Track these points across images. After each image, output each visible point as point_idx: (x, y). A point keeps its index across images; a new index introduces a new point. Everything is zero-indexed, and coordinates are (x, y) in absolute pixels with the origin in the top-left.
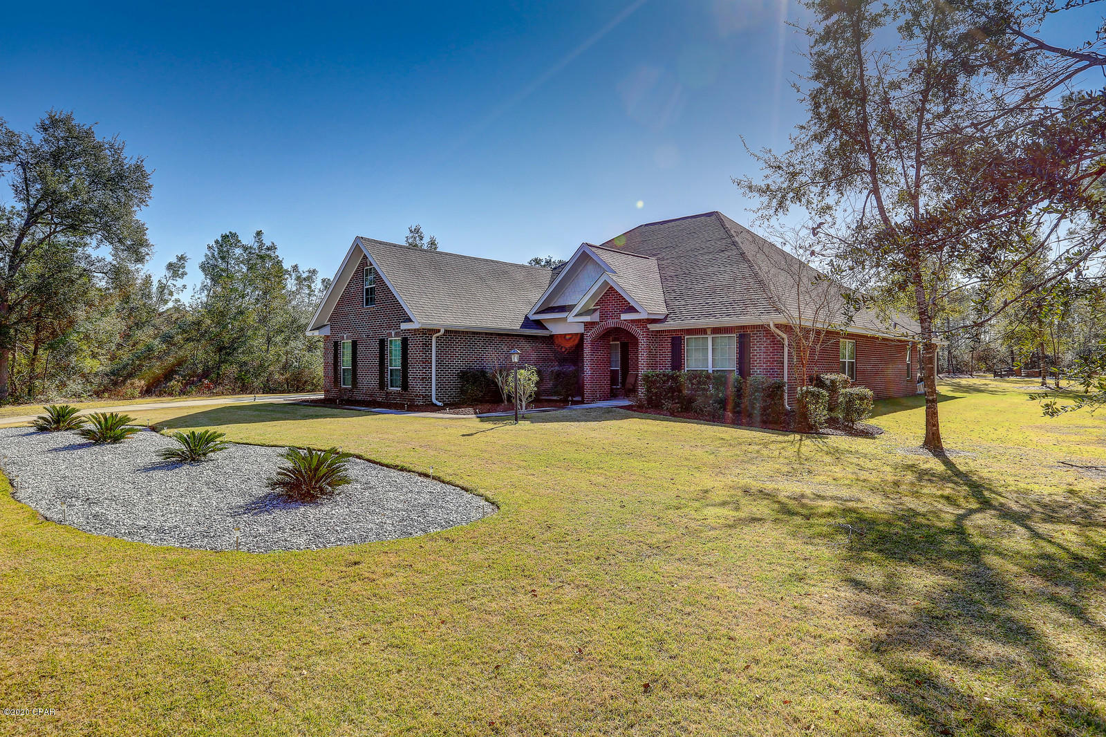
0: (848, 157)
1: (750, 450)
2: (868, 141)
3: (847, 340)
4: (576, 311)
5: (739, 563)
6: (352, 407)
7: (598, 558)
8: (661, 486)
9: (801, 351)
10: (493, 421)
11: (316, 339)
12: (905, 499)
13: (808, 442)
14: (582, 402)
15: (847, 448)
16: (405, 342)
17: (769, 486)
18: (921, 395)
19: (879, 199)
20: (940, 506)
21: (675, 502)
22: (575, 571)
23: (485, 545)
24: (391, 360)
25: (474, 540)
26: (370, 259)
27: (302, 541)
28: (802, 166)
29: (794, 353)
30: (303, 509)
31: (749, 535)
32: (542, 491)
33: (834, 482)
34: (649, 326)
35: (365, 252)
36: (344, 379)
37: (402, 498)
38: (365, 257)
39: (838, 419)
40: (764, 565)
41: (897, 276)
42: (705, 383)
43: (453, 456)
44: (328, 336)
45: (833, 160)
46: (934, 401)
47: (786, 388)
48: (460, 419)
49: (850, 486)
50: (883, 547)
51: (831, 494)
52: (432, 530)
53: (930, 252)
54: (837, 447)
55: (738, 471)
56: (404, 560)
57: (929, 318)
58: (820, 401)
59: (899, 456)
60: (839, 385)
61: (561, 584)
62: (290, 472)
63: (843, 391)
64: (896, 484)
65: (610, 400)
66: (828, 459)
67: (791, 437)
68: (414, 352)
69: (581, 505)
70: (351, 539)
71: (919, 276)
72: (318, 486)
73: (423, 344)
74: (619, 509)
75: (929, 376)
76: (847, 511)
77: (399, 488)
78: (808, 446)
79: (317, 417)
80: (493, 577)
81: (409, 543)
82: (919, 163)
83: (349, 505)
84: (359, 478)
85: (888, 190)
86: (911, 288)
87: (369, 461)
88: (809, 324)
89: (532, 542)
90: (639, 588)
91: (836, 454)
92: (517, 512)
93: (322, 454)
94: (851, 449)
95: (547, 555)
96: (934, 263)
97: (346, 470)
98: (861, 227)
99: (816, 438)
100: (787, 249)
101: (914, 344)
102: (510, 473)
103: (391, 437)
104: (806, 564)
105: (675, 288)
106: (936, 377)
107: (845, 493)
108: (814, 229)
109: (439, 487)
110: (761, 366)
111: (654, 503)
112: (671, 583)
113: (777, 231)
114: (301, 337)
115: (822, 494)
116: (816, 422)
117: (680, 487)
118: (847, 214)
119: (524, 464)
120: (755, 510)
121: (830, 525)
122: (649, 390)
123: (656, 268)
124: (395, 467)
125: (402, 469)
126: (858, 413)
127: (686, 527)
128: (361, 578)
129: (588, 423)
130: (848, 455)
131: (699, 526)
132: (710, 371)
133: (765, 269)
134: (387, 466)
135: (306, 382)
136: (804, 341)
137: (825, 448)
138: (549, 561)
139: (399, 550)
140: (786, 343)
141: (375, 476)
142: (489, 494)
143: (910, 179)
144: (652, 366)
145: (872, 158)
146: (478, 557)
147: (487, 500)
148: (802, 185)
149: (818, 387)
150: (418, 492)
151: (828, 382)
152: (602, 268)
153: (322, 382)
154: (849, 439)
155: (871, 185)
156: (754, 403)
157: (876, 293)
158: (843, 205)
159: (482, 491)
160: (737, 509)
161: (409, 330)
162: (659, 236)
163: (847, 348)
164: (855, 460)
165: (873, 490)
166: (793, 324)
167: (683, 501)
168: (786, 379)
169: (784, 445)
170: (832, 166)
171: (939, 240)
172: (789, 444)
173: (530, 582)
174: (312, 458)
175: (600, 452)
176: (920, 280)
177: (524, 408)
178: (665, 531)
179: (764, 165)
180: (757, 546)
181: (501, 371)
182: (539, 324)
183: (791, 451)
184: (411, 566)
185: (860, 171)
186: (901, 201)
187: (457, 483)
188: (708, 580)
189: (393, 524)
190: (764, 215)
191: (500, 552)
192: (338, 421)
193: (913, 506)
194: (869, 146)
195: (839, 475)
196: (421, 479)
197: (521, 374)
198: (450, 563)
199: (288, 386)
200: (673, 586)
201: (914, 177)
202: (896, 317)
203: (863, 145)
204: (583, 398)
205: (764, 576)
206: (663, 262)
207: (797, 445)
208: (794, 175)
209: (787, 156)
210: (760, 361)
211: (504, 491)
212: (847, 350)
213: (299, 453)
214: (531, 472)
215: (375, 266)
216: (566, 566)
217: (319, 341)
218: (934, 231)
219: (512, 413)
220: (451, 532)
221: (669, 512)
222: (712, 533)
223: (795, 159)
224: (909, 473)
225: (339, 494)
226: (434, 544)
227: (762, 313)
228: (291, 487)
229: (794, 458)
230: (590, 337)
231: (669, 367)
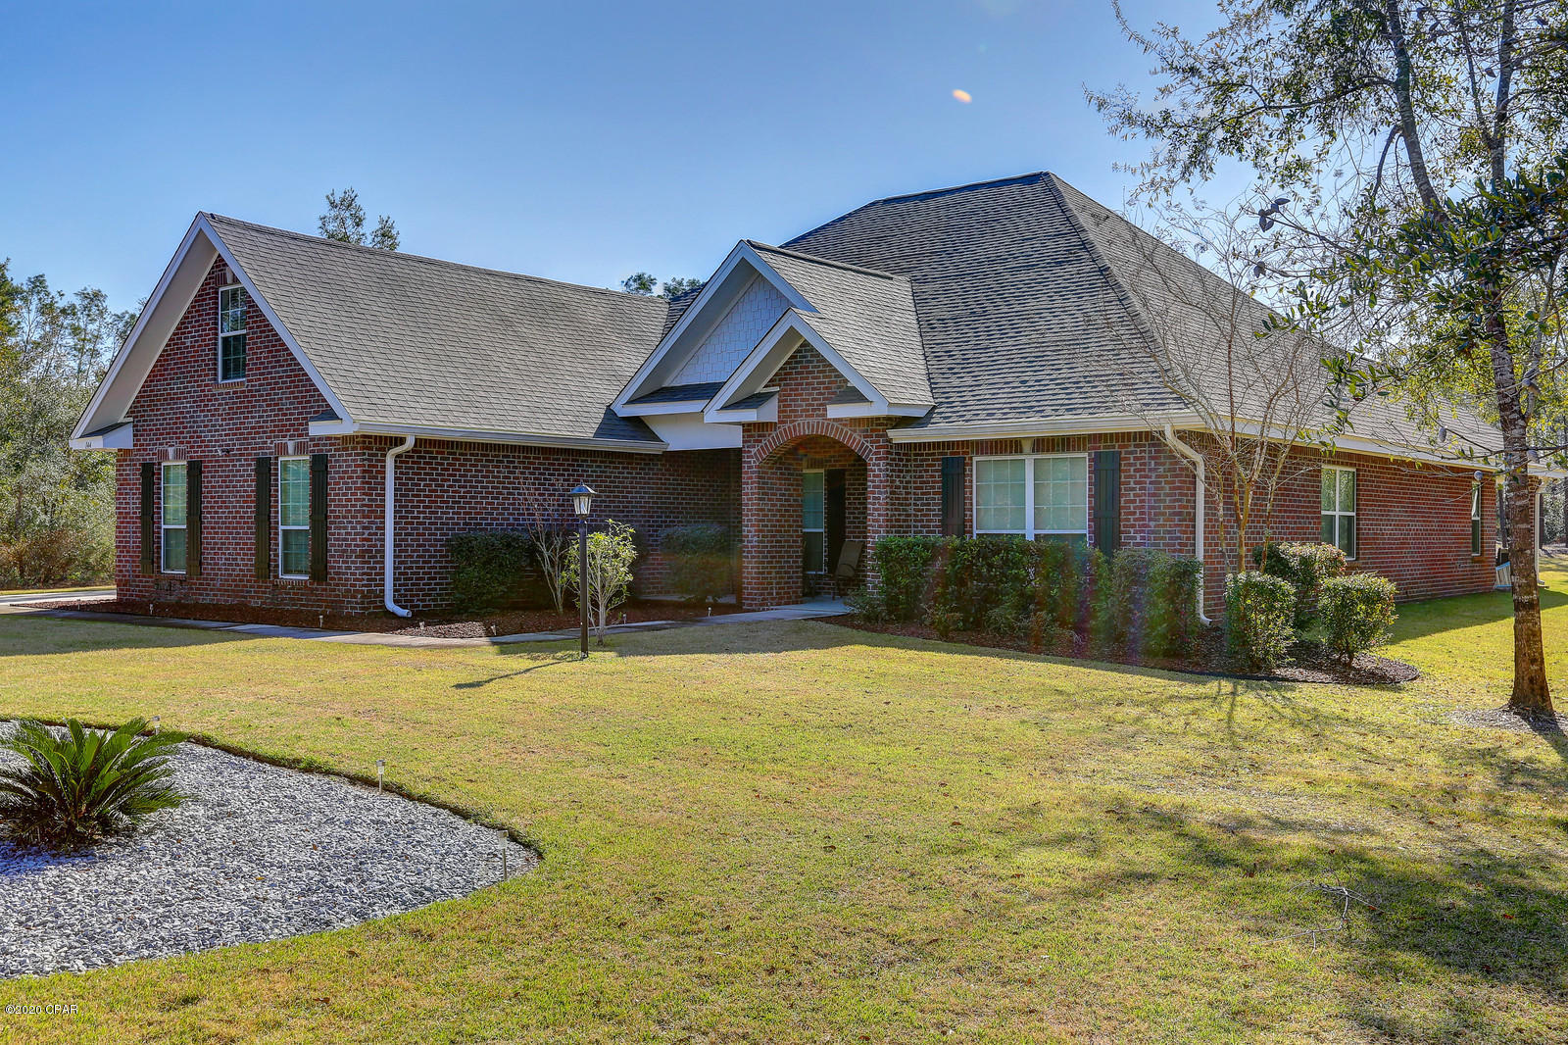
0: (1347, 50)
1: (1119, 717)
2: (1394, 14)
3: (1338, 468)
4: (724, 396)
5: (1094, 978)
6: (188, 622)
7: (771, 971)
8: (917, 801)
9: (1233, 491)
10: (529, 651)
11: (97, 457)
12: (1468, 827)
13: (1249, 698)
14: (737, 608)
15: (1338, 711)
16: (320, 467)
17: (1167, 799)
18: (1503, 591)
19: (1413, 147)
20: (1549, 844)
21: (949, 838)
22: (718, 1001)
23: (506, 944)
24: (284, 508)
25: (482, 933)
26: (233, 267)
27: (48, 952)
28: (1245, 69)
29: (1219, 497)
30: (56, 872)
31: (1120, 911)
32: (644, 815)
33: (1309, 789)
34: (891, 433)
35: (220, 250)
36: (167, 553)
37: (308, 837)
38: (221, 263)
39: (1317, 646)
40: (1153, 981)
41: (1447, 322)
42: (1016, 564)
43: (434, 735)
44: (127, 452)
45: (1314, 56)
46: (1532, 607)
47: (1200, 576)
48: (450, 647)
49: (1344, 799)
50: (1418, 940)
51: (1301, 817)
52: (379, 913)
53: (1525, 269)
54: (1315, 709)
55: (1092, 765)
56: (308, 988)
57: (1523, 418)
58: (1277, 605)
59: (1456, 730)
60: (1321, 568)
61: (686, 1034)
62: (23, 781)
63: (1327, 582)
64: (1451, 794)
65: (802, 603)
66: (1294, 736)
67: (1212, 687)
68: (344, 493)
69: (735, 846)
70: (178, 942)
71: (1498, 323)
72: (95, 814)
73: (364, 471)
74: (820, 854)
75: (1522, 550)
76: (1341, 858)
77: (299, 813)
78: (1247, 706)
79: (98, 645)
80: (525, 1021)
81: (324, 947)
82: (1508, 66)
83: (175, 857)
84: (203, 793)
85: (1435, 126)
86: (1483, 349)
87: (227, 750)
88: (1250, 431)
89: (618, 935)
90: (867, 1039)
91: (1316, 726)
92: (585, 864)
93: (109, 736)
94: (1346, 715)
95: (653, 964)
96: (1535, 294)
97: (169, 773)
98: (1369, 211)
99: (1267, 690)
100: (1208, 261)
101: (1488, 478)
102: (570, 773)
103: (283, 692)
104: (1247, 978)
105: (952, 347)
106: (1538, 551)
107: (1335, 815)
108: (1263, 214)
109: (398, 808)
110: (1144, 526)
111: (901, 840)
112: (940, 1025)
113: (1188, 218)
114: (58, 451)
115: (1283, 818)
116: (1267, 653)
117: (960, 802)
118: (1341, 181)
119: (602, 751)
120: (1130, 853)
121: (1300, 889)
122: (890, 581)
123: (909, 302)
124: (292, 764)
125: (310, 769)
126: (1363, 632)
127: (975, 895)
128: (200, 1035)
129: (752, 655)
130: (1340, 729)
131: (1005, 891)
132: (1030, 537)
133: (1157, 304)
134: (274, 762)
135: (70, 561)
136: (1241, 470)
137: (1288, 712)
138: (659, 978)
139: (297, 964)
140: (1201, 472)
141: (241, 786)
142: (518, 823)
143: (1486, 103)
144: (897, 525)
145: (1401, 52)
146: (488, 974)
147: (513, 838)
148: (1243, 113)
149: (1274, 574)
150: (347, 823)
151: (1294, 563)
152: (783, 301)
153: (111, 561)
154: (1342, 691)
155: (1397, 115)
156: (1130, 611)
157: (1403, 361)
158: (1333, 159)
159: (501, 817)
160: (1094, 852)
161: (328, 438)
162: (917, 227)
163: (1337, 484)
164: (1356, 740)
165: (1397, 807)
166: (1217, 429)
167: (969, 835)
168: (1200, 556)
169: (1197, 704)
170: (1311, 69)
171: (1545, 241)
172: (1208, 702)
173: (613, 1030)
174: (80, 746)
175: (780, 721)
176: (1503, 333)
177: (602, 621)
178: (925, 903)
179: (1159, 64)
180: (1137, 938)
181: (548, 535)
182: (638, 427)
183: (1212, 718)
184: (326, 1000)
185: (1374, 82)
186: (1467, 149)
187: (443, 798)
188: (1024, 1018)
189: (284, 901)
190: (1158, 179)
191: (543, 961)
192: (150, 654)
193: (1486, 845)
194: (1396, 26)
195: (1320, 774)
196: (355, 790)
197: (597, 544)
198: (423, 989)
199: (22, 571)
200: (944, 1033)
201: (1495, 97)
202: (1450, 415)
203: (1382, 24)
204: (740, 598)
205: (1152, 1007)
206: (925, 288)
207: (1226, 706)
208: (1226, 88)
209: (1211, 44)
210: (1142, 513)
211: (553, 816)
212: (1336, 489)
213: (47, 733)
214: (617, 770)
215: (244, 283)
216: (698, 992)
217: (104, 462)
218: (1531, 218)
219: (577, 632)
220: (426, 916)
221: (936, 860)
222: (1034, 910)
223: (1231, 51)
224: (1478, 767)
225: (150, 832)
226: (384, 947)
227: (1148, 405)
228: (25, 820)
229: (1220, 735)
230: (756, 457)
231: (937, 526)
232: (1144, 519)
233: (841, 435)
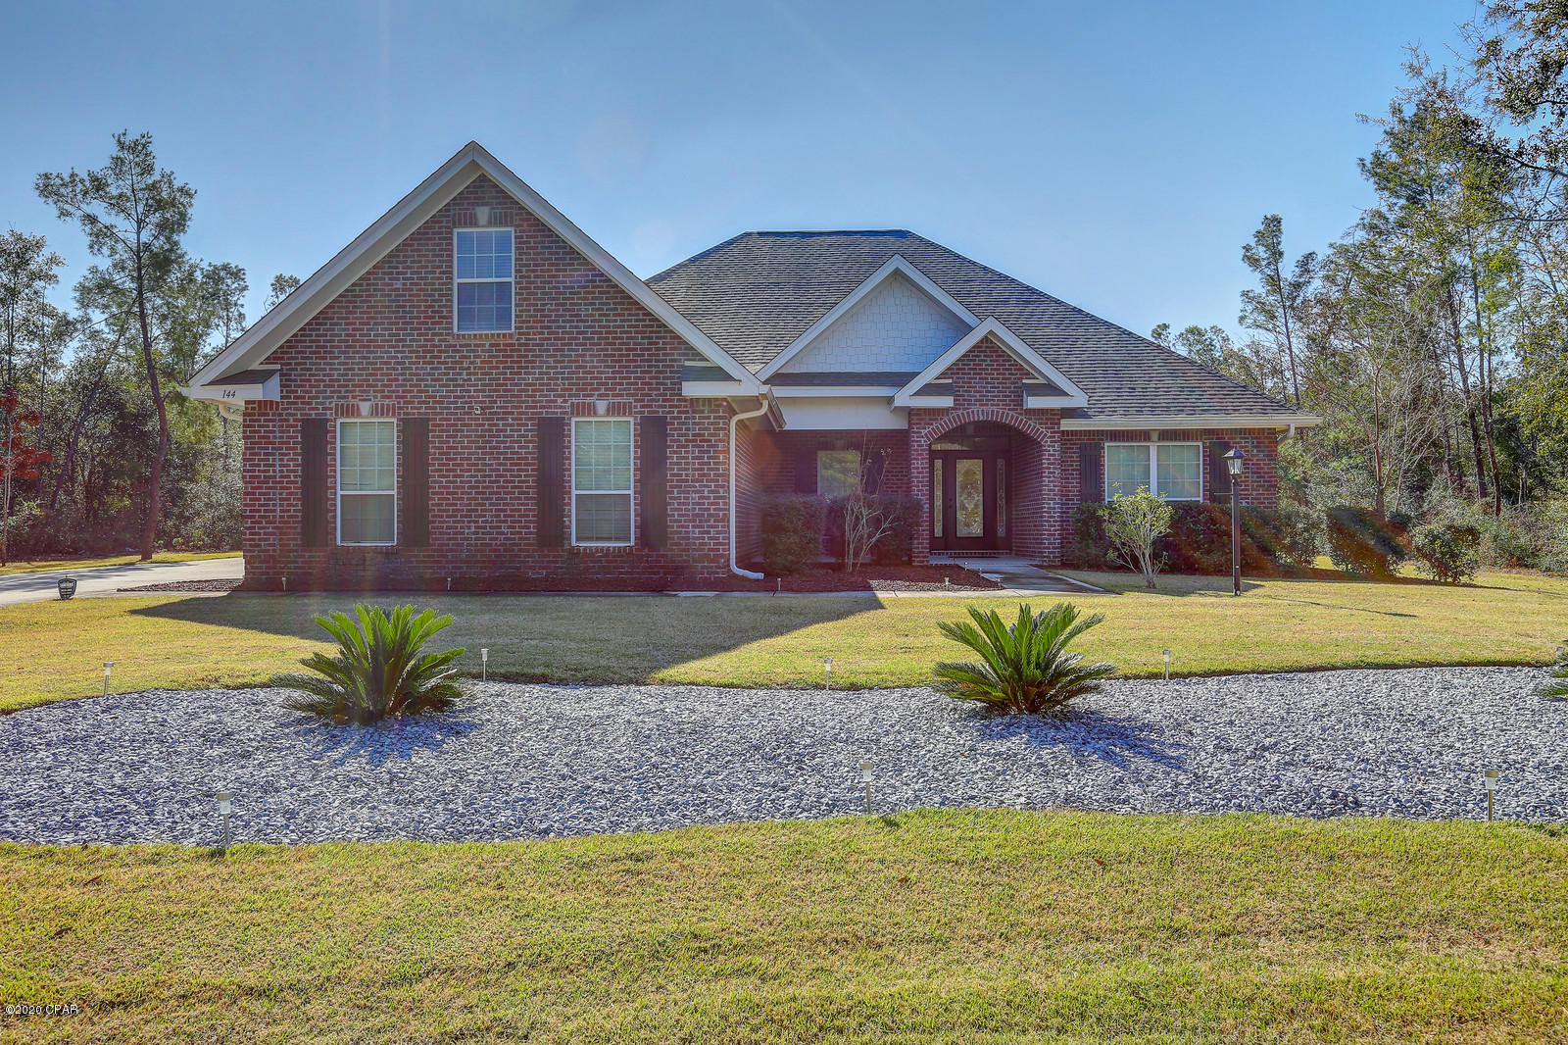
4: (917, 384)
16: (650, 429)
24: (580, 471)
34: (1063, 422)
36: (349, 521)
230: (928, 438)
231: (1075, 496)
232: (1248, 490)
233: (1016, 421)
